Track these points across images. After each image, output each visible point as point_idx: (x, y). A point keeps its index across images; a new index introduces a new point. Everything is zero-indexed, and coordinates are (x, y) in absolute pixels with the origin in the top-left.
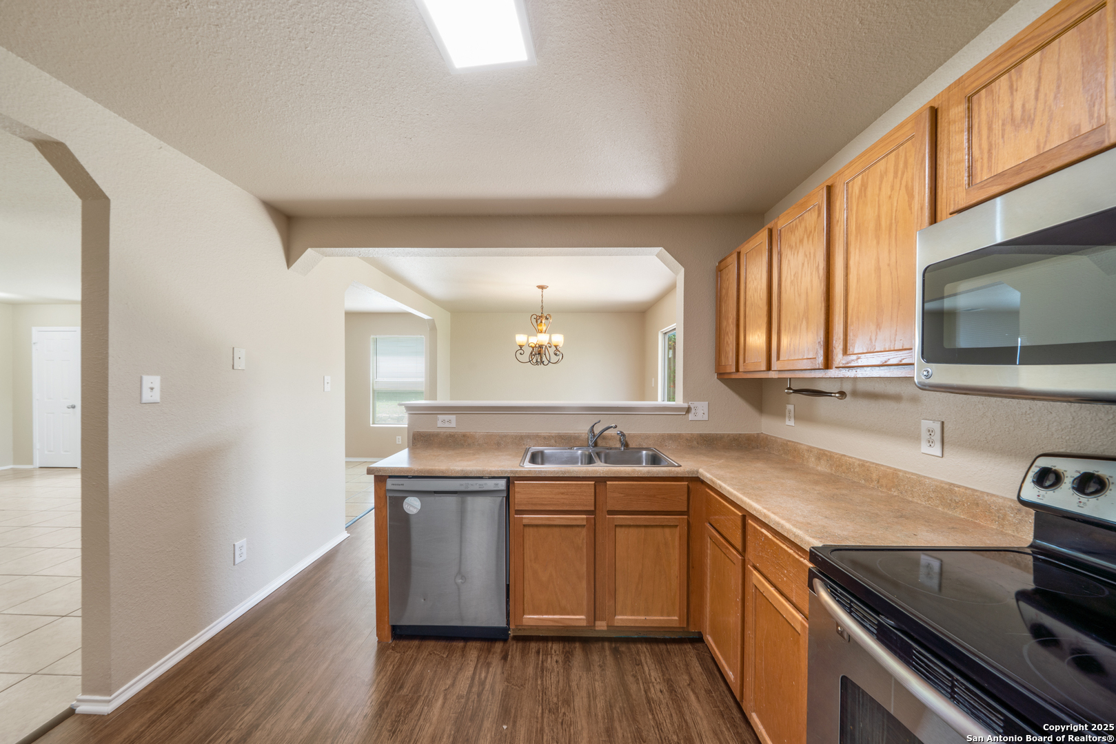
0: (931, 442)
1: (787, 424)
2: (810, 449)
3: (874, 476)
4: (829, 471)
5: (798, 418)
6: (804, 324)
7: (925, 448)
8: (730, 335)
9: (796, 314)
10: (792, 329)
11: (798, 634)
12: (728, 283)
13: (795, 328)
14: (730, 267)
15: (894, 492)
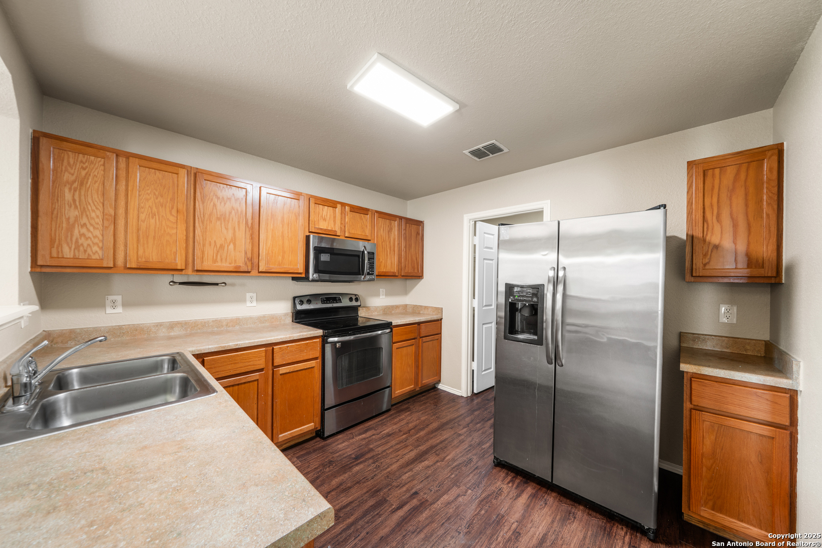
0: (251, 302)
1: (108, 311)
5: (129, 305)
6: (232, 246)
7: (249, 304)
8: (91, 229)
9: (223, 239)
10: (218, 246)
11: (313, 367)
12: (83, 173)
13: (222, 246)
14: (92, 158)
15: (237, 327)
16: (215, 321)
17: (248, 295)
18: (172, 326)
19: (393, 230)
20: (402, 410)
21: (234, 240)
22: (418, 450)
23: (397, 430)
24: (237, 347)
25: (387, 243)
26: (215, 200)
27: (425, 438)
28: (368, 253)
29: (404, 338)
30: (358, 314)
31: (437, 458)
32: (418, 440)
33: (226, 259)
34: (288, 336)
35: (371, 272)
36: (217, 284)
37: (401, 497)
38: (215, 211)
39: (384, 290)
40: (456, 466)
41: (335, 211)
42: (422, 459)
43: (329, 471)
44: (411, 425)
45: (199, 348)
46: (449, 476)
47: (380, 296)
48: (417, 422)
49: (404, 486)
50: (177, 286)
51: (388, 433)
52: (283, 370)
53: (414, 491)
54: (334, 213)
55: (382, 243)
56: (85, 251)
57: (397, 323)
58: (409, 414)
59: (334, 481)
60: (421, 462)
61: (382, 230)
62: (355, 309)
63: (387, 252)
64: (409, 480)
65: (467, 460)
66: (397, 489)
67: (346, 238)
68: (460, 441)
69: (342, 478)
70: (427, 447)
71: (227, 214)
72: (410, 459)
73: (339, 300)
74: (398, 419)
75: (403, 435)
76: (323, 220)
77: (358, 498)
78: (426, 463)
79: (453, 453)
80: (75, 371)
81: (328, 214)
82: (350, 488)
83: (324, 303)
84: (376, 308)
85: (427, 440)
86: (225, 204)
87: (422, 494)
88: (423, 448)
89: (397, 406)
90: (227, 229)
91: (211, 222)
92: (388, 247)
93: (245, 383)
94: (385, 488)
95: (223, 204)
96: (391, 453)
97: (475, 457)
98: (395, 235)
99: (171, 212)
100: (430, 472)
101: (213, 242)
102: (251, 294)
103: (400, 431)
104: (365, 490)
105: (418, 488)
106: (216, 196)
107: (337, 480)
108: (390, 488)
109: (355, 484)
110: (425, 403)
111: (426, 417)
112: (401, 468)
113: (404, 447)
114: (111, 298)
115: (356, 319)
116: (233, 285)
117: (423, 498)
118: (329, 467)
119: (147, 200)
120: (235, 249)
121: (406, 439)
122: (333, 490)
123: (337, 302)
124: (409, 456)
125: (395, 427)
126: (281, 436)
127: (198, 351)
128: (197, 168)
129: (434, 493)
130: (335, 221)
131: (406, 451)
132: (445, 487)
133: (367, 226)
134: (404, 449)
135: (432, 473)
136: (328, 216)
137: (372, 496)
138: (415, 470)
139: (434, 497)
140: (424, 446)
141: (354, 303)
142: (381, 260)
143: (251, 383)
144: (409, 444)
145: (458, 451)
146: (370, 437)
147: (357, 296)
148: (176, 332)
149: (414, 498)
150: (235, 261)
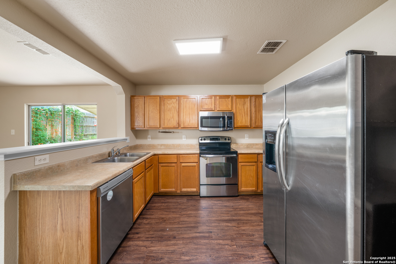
0: (184, 139)
1: (148, 140)
2: (158, 145)
3: (175, 146)
4: (164, 148)
5: (152, 138)
6: (172, 119)
7: (183, 139)
8: (140, 118)
9: (170, 117)
10: (168, 120)
11: (195, 166)
12: (138, 103)
13: (169, 120)
14: (140, 99)
15: (179, 147)
16: (173, 144)
17: (183, 136)
18: (162, 145)
19: (246, 103)
20: (244, 199)
21: (173, 117)
22: (231, 218)
23: (231, 206)
24: (168, 153)
25: (243, 111)
26: (167, 104)
27: (241, 215)
28: (228, 117)
29: (247, 160)
30: (230, 146)
31: (236, 225)
32: (236, 214)
33: (171, 124)
34: (185, 152)
35: (230, 126)
36: (171, 132)
37: (204, 230)
38: (167, 108)
39: (248, 135)
40: (241, 233)
41: (212, 100)
42: (229, 222)
43: (191, 208)
44: (240, 207)
45: (157, 152)
46: (233, 235)
47: (245, 138)
48: (246, 206)
49: (209, 227)
50: (160, 133)
51: (226, 205)
52: (183, 164)
53: (211, 231)
54: (211, 100)
55: (239, 111)
56: (139, 124)
57: (241, 152)
58: (245, 202)
59: (189, 212)
60: (227, 223)
61: (239, 104)
62: (229, 144)
63: (242, 115)
64: (214, 226)
65: (251, 234)
66: (206, 226)
67: (218, 111)
68: (258, 225)
69: (193, 212)
70: (237, 219)
71: (171, 108)
72: (224, 219)
73: (219, 139)
74: (237, 202)
75: (232, 209)
76: (206, 105)
77: (190, 221)
78: (229, 224)
79: (247, 227)
80: (128, 154)
81: (209, 101)
82: (191, 217)
83: (212, 140)
84: (242, 144)
85: (241, 216)
86: (170, 105)
87: (213, 234)
88: (234, 218)
89: (243, 196)
90: (171, 114)
91: (166, 112)
92: (243, 113)
93: (170, 166)
94: (202, 224)
95: (169, 105)
96: (218, 213)
97: (257, 235)
98: (248, 106)
99: (156, 111)
100: (226, 228)
101: (167, 119)
102: (184, 136)
103: (232, 207)
104: (195, 220)
105: (214, 231)
106: (168, 103)
107: (190, 212)
108: (204, 224)
109: (194, 217)
110: (260, 200)
111: (253, 206)
112: (216, 220)
113: (227, 214)
114: (149, 136)
115: (230, 149)
116: (178, 132)
117: (212, 235)
118: (192, 207)
119: (151, 108)
120: (173, 120)
121: (232, 211)
122: (186, 214)
123: (218, 140)
124: (224, 218)
125: (232, 204)
126: (183, 189)
127: (157, 153)
128: (162, 95)
129: (218, 237)
130: (212, 104)
131: (226, 215)
132: (225, 238)
133: (229, 104)
134: (225, 214)
135: (227, 229)
136: (208, 102)
137: (195, 223)
138: (220, 224)
139: (216, 238)
140: (236, 217)
141: (227, 141)
142: (238, 120)
143: (173, 167)
144: (230, 213)
145: (251, 228)
146: (217, 203)
147: (230, 138)
148: (162, 147)
149: (208, 233)
150: (174, 124)
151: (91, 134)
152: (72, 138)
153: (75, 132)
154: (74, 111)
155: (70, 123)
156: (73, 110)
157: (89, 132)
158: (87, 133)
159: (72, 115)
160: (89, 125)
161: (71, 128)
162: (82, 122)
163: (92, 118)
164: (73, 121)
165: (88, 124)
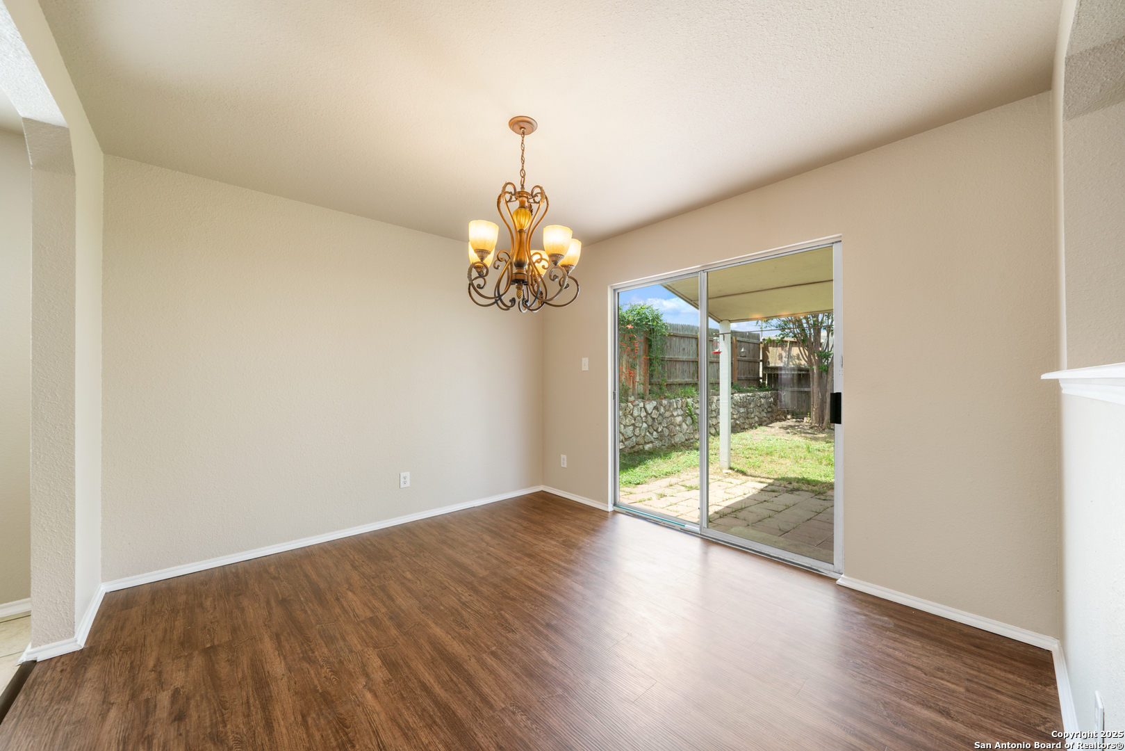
151: (680, 382)
152: (645, 390)
153: (651, 376)
154: (649, 321)
155: (642, 353)
156: (647, 319)
157: (676, 377)
158: (671, 380)
159: (645, 332)
160: (676, 357)
161: (643, 365)
162: (662, 350)
163: (682, 337)
164: (647, 348)
165: (674, 355)
